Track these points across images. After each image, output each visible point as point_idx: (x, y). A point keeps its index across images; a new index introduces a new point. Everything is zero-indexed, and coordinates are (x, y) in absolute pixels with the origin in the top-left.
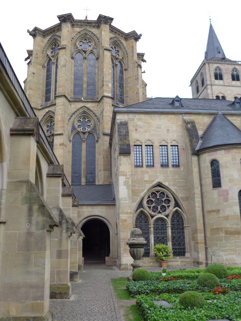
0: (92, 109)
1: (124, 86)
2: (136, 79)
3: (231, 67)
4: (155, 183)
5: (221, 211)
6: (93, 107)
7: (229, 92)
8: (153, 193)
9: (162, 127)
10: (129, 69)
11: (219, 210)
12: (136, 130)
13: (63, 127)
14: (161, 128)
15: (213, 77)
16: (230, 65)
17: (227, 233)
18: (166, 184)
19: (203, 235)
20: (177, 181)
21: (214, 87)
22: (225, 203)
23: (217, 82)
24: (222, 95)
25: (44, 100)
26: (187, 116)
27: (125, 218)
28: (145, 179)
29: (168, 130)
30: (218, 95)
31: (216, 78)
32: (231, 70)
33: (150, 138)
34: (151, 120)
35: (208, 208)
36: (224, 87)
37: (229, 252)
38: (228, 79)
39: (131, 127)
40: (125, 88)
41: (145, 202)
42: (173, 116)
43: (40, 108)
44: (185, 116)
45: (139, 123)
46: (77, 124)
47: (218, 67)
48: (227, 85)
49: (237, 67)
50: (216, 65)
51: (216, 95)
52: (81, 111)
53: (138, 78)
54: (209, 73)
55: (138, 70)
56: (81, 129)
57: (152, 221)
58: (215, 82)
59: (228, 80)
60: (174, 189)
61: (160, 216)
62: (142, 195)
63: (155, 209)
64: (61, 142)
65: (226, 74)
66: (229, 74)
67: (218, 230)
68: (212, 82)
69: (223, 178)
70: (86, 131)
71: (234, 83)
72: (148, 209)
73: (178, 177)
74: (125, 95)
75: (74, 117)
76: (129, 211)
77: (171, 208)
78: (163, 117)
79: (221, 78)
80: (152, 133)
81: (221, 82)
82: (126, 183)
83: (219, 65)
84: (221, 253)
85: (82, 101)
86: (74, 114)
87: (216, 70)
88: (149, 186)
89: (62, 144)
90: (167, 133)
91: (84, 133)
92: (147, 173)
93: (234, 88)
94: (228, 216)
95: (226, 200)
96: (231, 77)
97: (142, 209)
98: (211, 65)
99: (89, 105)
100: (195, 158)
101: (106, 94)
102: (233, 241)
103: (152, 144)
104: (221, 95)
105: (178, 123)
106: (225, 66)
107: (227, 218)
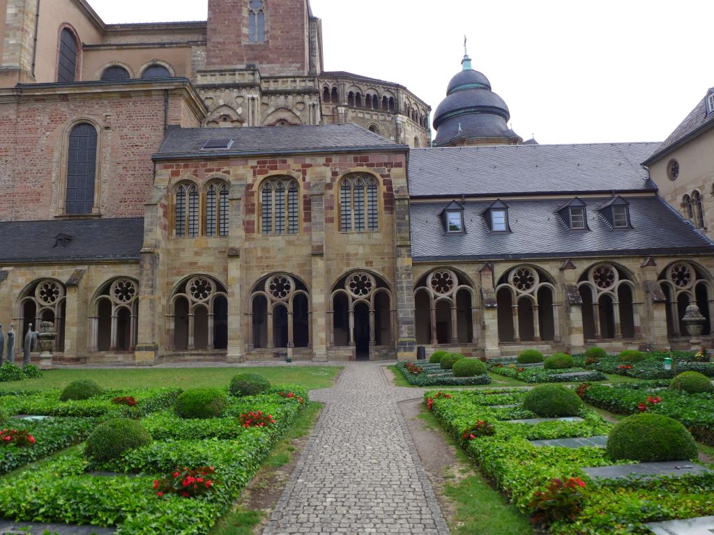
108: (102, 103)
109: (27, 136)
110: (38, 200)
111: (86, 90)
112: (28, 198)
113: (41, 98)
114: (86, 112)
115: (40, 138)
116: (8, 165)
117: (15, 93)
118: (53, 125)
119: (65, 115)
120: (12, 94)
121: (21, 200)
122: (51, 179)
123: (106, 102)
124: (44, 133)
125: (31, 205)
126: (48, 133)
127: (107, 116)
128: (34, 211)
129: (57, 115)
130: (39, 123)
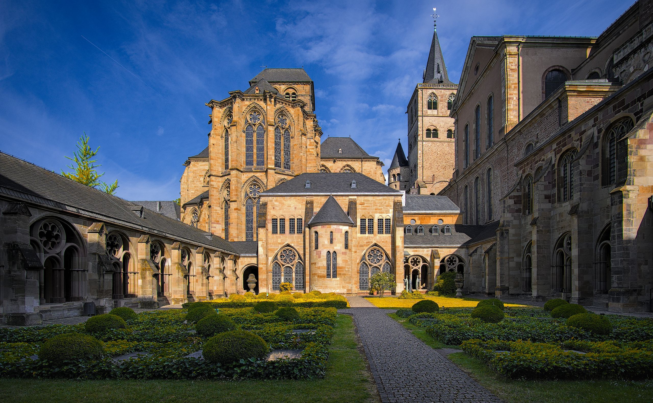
0: (260, 178)
1: (291, 153)
3: (448, 93)
4: (285, 244)
6: (261, 176)
7: (442, 124)
8: (284, 251)
9: (292, 206)
10: (295, 137)
11: (316, 263)
12: (274, 208)
13: (237, 195)
14: (290, 206)
15: (426, 107)
17: (318, 276)
18: (292, 245)
19: (309, 277)
20: (300, 243)
21: (425, 119)
22: (319, 259)
23: (430, 112)
24: (434, 128)
25: (224, 168)
27: (262, 267)
28: (279, 242)
29: (295, 208)
30: (429, 128)
32: (447, 97)
33: (283, 214)
34: (284, 201)
35: (312, 262)
36: (438, 117)
38: (442, 108)
39: (269, 206)
40: (291, 155)
41: (279, 257)
42: (299, 198)
43: (221, 175)
44: (308, 197)
45: (276, 203)
46: (248, 190)
47: (433, 93)
48: (441, 115)
50: (430, 91)
51: (427, 128)
52: (251, 179)
54: (421, 102)
55: (302, 138)
56: (252, 194)
57: (283, 268)
58: (427, 113)
59: (443, 109)
60: (297, 248)
61: (288, 265)
62: (276, 252)
63: (285, 261)
64: (236, 207)
65: (441, 102)
66: (445, 101)
67: (315, 274)
68: (424, 113)
69: (320, 243)
70: (256, 196)
72: (281, 261)
73: (300, 240)
74: (291, 162)
75: (246, 185)
76: (264, 263)
77: (295, 260)
78: (292, 198)
79: (435, 108)
80: (285, 210)
81: (435, 112)
82: (262, 246)
83: (434, 91)
85: (252, 172)
86: (246, 182)
87: (430, 97)
88: (280, 246)
89: (236, 209)
90: (295, 210)
91: (255, 198)
92: (280, 237)
94: (321, 267)
95: (320, 257)
96: (447, 104)
97: (276, 261)
98: (424, 91)
99: (258, 175)
100: (308, 229)
101: (270, 166)
102: (321, 281)
103: (284, 218)
104: (432, 128)
105: (303, 203)
106: (441, 92)
107: (319, 268)
113: (513, 138)
114: (530, 136)
117: (503, 141)
119: (522, 143)
123: (536, 125)
127: (537, 134)
129: (519, 145)
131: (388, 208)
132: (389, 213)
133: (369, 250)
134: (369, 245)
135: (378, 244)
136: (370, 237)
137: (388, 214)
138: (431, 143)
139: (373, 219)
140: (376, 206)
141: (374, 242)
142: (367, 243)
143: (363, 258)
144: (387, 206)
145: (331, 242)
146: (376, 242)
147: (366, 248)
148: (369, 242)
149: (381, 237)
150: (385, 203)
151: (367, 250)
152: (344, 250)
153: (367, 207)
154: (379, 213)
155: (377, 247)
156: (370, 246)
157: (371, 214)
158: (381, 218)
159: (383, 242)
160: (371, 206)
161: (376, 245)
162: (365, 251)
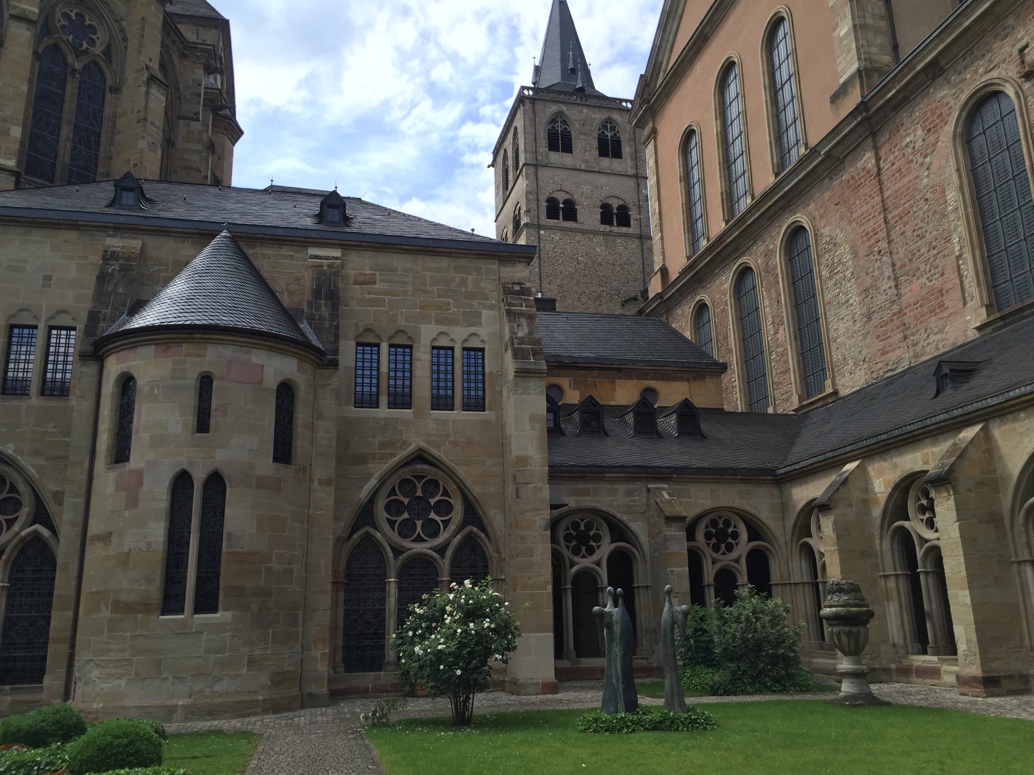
1: (103, 139)
2: (139, 121)
3: (599, 116)
5: (114, 539)
7: (586, 189)
9: (29, 267)
10: (125, 89)
11: (110, 534)
14: (22, 270)
15: (543, 143)
16: (597, 110)
17: (116, 607)
19: (70, 614)
20: (48, 439)
21: (544, 173)
22: (127, 514)
23: (555, 157)
24: (567, 197)
26: (121, 238)
29: (47, 278)
30: (555, 195)
31: (553, 147)
32: (596, 124)
35: (94, 528)
36: (574, 173)
37: (113, 671)
38: (586, 151)
40: (102, 148)
42: (72, 235)
44: (114, 236)
47: (560, 114)
48: (583, 167)
49: (616, 116)
50: (554, 108)
51: (548, 196)
53: (145, 119)
54: (533, 130)
55: (147, 93)
58: (547, 157)
59: (587, 154)
60: (32, 466)
65: (582, 137)
66: (592, 135)
67: (100, 597)
68: (540, 158)
69: (138, 432)
71: (606, 162)
73: (54, 427)
74: (100, 170)
78: (37, 235)
79: (567, 148)
81: (567, 159)
83: (564, 108)
84: (95, 673)
87: (553, 121)
90: (43, 286)
93: (602, 180)
94: (127, 555)
95: (134, 502)
96: (595, 143)
98: (539, 106)
100: (91, 369)
102: (128, 634)
104: (561, 197)
105: (86, 258)
106: (581, 112)
107: (125, 560)
108: (1005, 28)
109: (898, 185)
110: (941, 305)
111: (961, 24)
112: (925, 309)
113: (900, 97)
114: (981, 70)
115: (917, 177)
116: (884, 258)
117: (859, 119)
118: (932, 139)
119: (948, 103)
120: (855, 123)
121: (916, 318)
122: (953, 252)
123: (1011, 21)
124: (922, 164)
125: (933, 323)
126: (928, 159)
127: (1021, 51)
128: (941, 331)
129: (933, 113)
130: (910, 150)
131: (475, 303)
132: (479, 324)
133: (394, 481)
134: (391, 456)
135: (434, 451)
136: (395, 420)
137: (473, 329)
138: (559, 234)
139: (410, 347)
140: (426, 292)
141: (416, 442)
142: (382, 446)
143: (365, 515)
144: (471, 296)
145: (203, 424)
146: (423, 445)
147: (378, 470)
148: (392, 444)
149: (445, 422)
150: (464, 283)
151: (383, 481)
152: (266, 466)
153: (387, 294)
154: (439, 322)
155: (426, 467)
156: (396, 459)
157: (402, 322)
158: (444, 342)
159: (455, 444)
160: (405, 293)
161: (420, 457)
162: (373, 482)
